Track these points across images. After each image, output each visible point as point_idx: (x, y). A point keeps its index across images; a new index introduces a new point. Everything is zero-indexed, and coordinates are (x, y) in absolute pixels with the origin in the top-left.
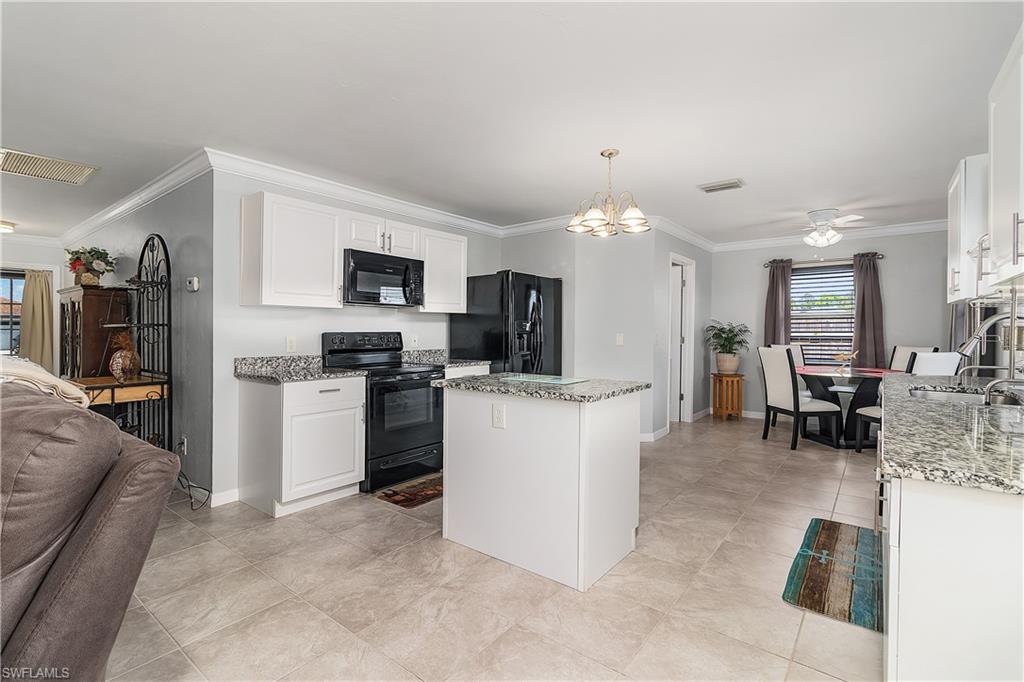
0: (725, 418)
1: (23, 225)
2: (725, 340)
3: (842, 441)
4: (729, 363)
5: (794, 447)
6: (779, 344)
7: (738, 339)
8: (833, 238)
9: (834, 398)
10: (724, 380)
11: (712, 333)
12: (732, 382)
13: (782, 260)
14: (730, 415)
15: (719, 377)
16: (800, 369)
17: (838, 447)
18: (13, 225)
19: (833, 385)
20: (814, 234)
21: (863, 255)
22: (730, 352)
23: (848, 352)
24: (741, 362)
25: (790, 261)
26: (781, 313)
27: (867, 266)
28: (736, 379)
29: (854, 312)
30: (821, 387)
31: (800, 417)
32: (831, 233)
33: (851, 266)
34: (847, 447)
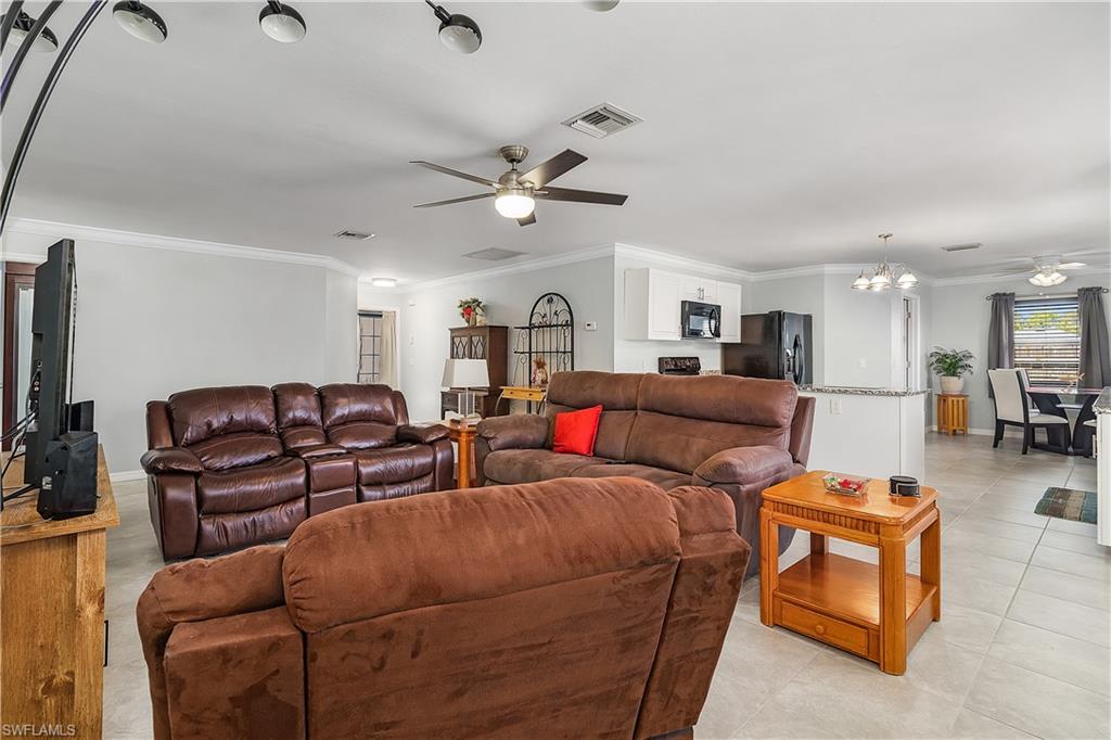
0: (951, 432)
1: (401, 280)
2: (950, 365)
3: (1070, 449)
4: (954, 385)
5: (1025, 453)
6: (1002, 368)
7: (961, 364)
8: (1057, 278)
9: (1062, 413)
10: (950, 399)
11: (934, 359)
12: (958, 401)
13: (1004, 294)
14: (954, 431)
15: (943, 398)
16: (1028, 389)
17: (1068, 454)
18: (395, 280)
19: (1060, 403)
20: (1039, 276)
21: (1087, 289)
22: (954, 374)
23: (1074, 376)
24: (966, 384)
25: (1013, 294)
26: (1005, 340)
27: (1089, 298)
28: (961, 399)
29: (1079, 339)
30: (1048, 403)
31: (1030, 429)
32: (1057, 275)
33: (1075, 299)
34: (1076, 454)
